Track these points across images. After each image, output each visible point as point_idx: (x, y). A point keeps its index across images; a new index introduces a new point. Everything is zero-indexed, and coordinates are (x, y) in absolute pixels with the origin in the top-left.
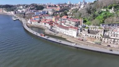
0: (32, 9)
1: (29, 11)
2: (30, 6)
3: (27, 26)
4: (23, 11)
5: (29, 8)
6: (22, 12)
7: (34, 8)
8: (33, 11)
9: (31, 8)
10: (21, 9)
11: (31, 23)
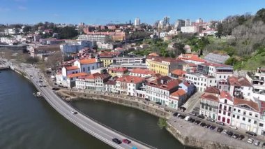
0: (45, 37)
1: (38, 40)
2: (36, 28)
3: (59, 95)
4: (18, 43)
5: (37, 33)
6: (14, 44)
7: (52, 34)
8: (48, 42)
9: (41, 34)
10: (9, 36)
11: (73, 84)
